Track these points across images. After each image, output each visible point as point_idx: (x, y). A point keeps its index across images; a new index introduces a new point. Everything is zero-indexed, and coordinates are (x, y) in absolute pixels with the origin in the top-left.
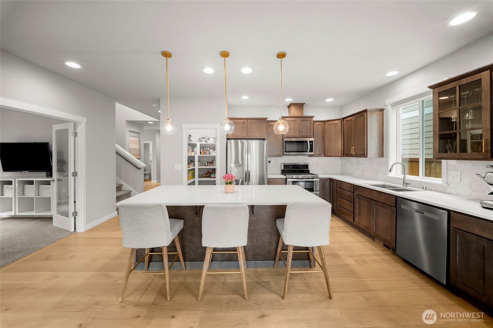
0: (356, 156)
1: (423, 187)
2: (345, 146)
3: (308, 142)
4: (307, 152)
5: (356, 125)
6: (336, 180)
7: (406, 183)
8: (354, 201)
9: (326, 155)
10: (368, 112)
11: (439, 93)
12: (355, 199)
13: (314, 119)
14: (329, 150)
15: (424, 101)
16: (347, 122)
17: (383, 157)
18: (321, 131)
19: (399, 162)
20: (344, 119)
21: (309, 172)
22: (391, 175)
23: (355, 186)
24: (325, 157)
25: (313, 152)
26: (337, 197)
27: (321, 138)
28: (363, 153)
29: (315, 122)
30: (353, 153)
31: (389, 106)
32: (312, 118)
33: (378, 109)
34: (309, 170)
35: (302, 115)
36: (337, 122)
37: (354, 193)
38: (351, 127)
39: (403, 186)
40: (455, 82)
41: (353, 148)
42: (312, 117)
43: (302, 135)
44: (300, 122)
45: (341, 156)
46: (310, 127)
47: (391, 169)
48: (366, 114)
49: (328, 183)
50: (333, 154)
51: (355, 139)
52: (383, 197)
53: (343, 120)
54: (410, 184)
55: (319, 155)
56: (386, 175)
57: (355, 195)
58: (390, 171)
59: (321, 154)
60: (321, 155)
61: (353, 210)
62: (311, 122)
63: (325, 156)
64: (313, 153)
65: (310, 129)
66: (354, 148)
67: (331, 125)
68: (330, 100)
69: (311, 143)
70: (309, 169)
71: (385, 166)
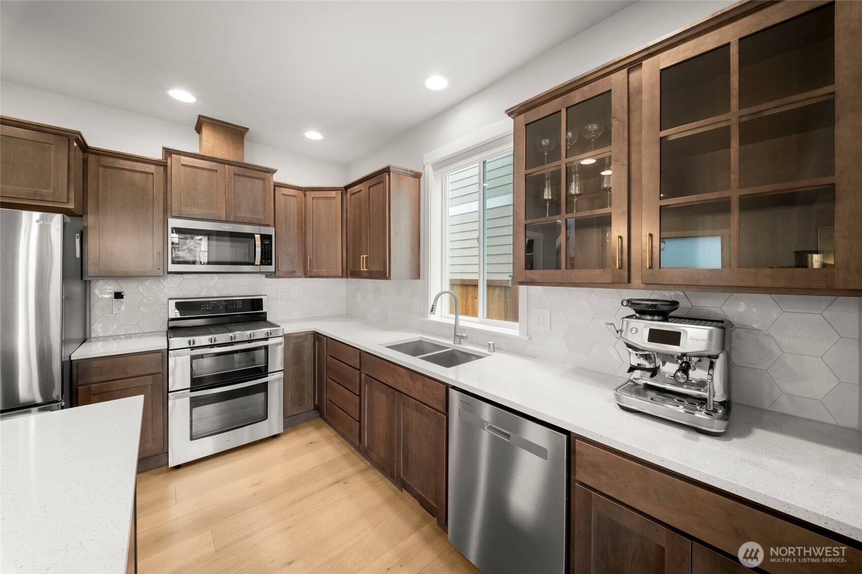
0: (371, 275)
1: (489, 344)
2: (348, 253)
3: (258, 237)
4: (253, 264)
5: (369, 203)
6: (326, 336)
7: (459, 336)
8: (360, 391)
9: (309, 274)
10: (391, 173)
11: (526, 125)
12: (362, 387)
13: (276, 178)
14: (314, 262)
15: (486, 161)
16: (352, 197)
17: (419, 279)
18: (296, 212)
19: (445, 291)
20: (347, 188)
21: (265, 319)
22: (433, 318)
23: (362, 352)
24: (306, 277)
25: (271, 264)
26: (328, 378)
27: (296, 229)
28: (383, 270)
29: (277, 185)
30: (363, 268)
31: (430, 168)
32: (269, 172)
33: (412, 171)
34: (265, 313)
35: (240, 160)
36: (333, 194)
37: (361, 370)
38: (360, 207)
39: (454, 343)
40: (560, 99)
41: (363, 257)
42: (272, 172)
43: (239, 215)
44: (231, 179)
45: (342, 277)
46: (265, 197)
47: (433, 305)
48: (387, 177)
49: (309, 344)
50: (323, 271)
51: (367, 236)
52: (419, 385)
53: (344, 192)
54: (466, 337)
55: (291, 274)
56: (424, 317)
57: (363, 375)
58: (432, 310)
59: (294, 272)
60: (296, 274)
61: (358, 415)
62: (267, 182)
63: (307, 274)
64: (271, 268)
65: (265, 203)
66: (366, 257)
67: (319, 201)
68: (313, 135)
69: (267, 242)
70: (264, 310)
71: (423, 299)
